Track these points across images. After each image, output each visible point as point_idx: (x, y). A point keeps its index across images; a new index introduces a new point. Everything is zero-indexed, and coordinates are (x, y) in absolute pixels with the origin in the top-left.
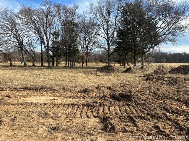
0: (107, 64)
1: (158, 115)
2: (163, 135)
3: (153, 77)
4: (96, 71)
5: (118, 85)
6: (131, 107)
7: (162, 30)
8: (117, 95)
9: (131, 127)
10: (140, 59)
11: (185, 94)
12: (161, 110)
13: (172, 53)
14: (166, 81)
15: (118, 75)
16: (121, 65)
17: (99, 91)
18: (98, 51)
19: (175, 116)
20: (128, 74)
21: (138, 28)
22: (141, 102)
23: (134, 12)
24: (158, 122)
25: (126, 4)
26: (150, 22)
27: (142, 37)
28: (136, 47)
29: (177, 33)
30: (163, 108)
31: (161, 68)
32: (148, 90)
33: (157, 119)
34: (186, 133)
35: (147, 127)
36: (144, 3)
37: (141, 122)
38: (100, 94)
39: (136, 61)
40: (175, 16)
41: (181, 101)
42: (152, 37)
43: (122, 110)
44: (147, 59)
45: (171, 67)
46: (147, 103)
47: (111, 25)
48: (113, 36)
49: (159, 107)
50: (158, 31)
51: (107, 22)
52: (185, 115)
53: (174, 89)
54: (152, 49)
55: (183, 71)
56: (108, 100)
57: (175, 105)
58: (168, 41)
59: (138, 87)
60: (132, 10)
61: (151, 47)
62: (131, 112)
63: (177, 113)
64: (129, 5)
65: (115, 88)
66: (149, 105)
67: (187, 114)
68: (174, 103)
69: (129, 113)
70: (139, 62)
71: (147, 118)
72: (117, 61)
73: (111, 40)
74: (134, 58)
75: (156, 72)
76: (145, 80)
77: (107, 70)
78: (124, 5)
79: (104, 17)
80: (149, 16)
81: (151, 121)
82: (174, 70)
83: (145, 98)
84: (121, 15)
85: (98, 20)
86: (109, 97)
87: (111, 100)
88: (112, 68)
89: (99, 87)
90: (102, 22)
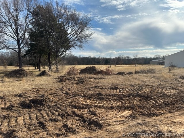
0: (19, 68)
1: (67, 114)
2: (70, 131)
3: (66, 79)
4: (3, 77)
5: (31, 90)
6: (43, 112)
7: (71, 36)
8: (28, 102)
9: (41, 134)
10: (54, 62)
11: (90, 90)
12: (71, 108)
13: (81, 57)
14: (76, 81)
15: (31, 80)
16: (36, 69)
17: (5, 101)
18: (6, 53)
19: (81, 111)
20: (42, 77)
21: (51, 32)
22: (53, 104)
23: (46, 15)
24: (68, 120)
25: (37, 6)
26: (61, 28)
27: (55, 41)
28: (50, 50)
29: (83, 41)
30: (73, 106)
31: (73, 70)
32: (61, 91)
33: (66, 118)
34: (88, 123)
35: (57, 128)
36: (55, 9)
37: (52, 125)
38: (5, 104)
39: (51, 63)
40: (81, 26)
41: (86, 96)
42: (64, 42)
43: (32, 117)
44: (61, 62)
45: (81, 68)
46: (59, 104)
47: (21, 25)
48: (24, 37)
49: (69, 105)
50: (68, 37)
51: (16, 21)
52: (89, 108)
53: (82, 87)
54: (64, 53)
55: (89, 71)
56: (16, 110)
57: (82, 101)
58: (77, 47)
59: (51, 90)
60: (44, 14)
61: (64, 51)
62: (42, 117)
63: (83, 108)
64: (40, 7)
65: (25, 94)
66: (61, 105)
67: (89, 107)
68: (81, 100)
69: (40, 119)
70: (53, 64)
71: (57, 119)
72: (31, 64)
73: (22, 41)
74: (49, 61)
75: (69, 73)
76: (59, 82)
77: (18, 74)
78: (35, 7)
79: (12, 15)
80: (60, 23)
81: (61, 121)
82: (83, 71)
83: (57, 99)
84: (32, 16)
85: (3, 16)
86: (18, 106)
87: (19, 109)
88: (25, 72)
89: (5, 96)
90: (9, 20)
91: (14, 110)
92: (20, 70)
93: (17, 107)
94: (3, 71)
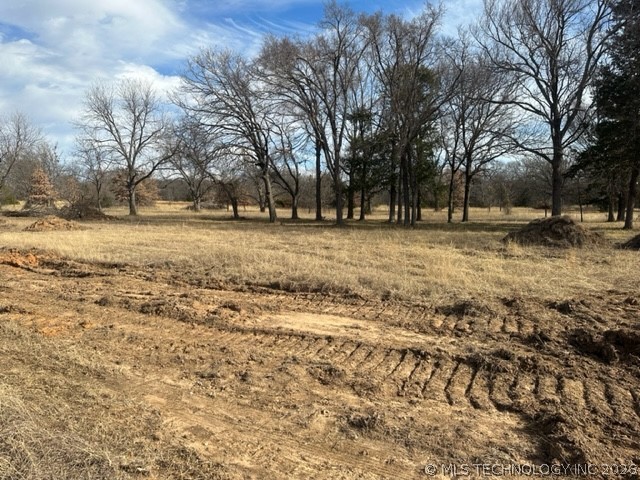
0: (549, 215)
4: (504, 240)
5: (600, 298)
8: (597, 338)
15: (598, 259)
16: (611, 219)
17: (517, 314)
18: (509, 165)
38: (520, 325)
43: (618, 396)
47: (569, 63)
48: (579, 102)
56: (557, 353)
65: (584, 308)
72: (593, 202)
73: (570, 119)
77: (552, 235)
79: (541, 35)
84: (615, 19)
85: (514, 49)
86: (561, 340)
87: (567, 352)
88: (574, 228)
89: (518, 301)
90: (531, 57)
91: (549, 350)
92: (556, 222)
93: (558, 342)
94: (500, 222)
